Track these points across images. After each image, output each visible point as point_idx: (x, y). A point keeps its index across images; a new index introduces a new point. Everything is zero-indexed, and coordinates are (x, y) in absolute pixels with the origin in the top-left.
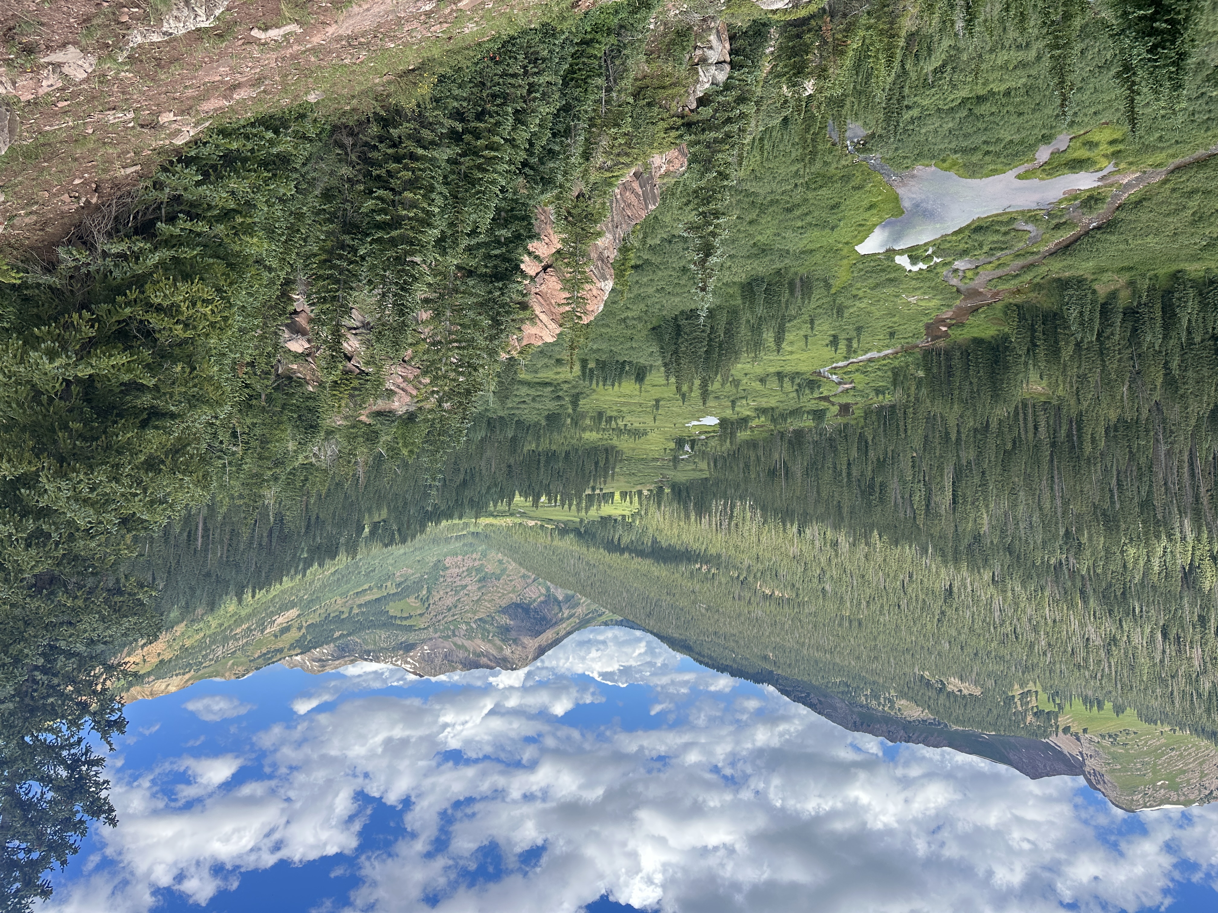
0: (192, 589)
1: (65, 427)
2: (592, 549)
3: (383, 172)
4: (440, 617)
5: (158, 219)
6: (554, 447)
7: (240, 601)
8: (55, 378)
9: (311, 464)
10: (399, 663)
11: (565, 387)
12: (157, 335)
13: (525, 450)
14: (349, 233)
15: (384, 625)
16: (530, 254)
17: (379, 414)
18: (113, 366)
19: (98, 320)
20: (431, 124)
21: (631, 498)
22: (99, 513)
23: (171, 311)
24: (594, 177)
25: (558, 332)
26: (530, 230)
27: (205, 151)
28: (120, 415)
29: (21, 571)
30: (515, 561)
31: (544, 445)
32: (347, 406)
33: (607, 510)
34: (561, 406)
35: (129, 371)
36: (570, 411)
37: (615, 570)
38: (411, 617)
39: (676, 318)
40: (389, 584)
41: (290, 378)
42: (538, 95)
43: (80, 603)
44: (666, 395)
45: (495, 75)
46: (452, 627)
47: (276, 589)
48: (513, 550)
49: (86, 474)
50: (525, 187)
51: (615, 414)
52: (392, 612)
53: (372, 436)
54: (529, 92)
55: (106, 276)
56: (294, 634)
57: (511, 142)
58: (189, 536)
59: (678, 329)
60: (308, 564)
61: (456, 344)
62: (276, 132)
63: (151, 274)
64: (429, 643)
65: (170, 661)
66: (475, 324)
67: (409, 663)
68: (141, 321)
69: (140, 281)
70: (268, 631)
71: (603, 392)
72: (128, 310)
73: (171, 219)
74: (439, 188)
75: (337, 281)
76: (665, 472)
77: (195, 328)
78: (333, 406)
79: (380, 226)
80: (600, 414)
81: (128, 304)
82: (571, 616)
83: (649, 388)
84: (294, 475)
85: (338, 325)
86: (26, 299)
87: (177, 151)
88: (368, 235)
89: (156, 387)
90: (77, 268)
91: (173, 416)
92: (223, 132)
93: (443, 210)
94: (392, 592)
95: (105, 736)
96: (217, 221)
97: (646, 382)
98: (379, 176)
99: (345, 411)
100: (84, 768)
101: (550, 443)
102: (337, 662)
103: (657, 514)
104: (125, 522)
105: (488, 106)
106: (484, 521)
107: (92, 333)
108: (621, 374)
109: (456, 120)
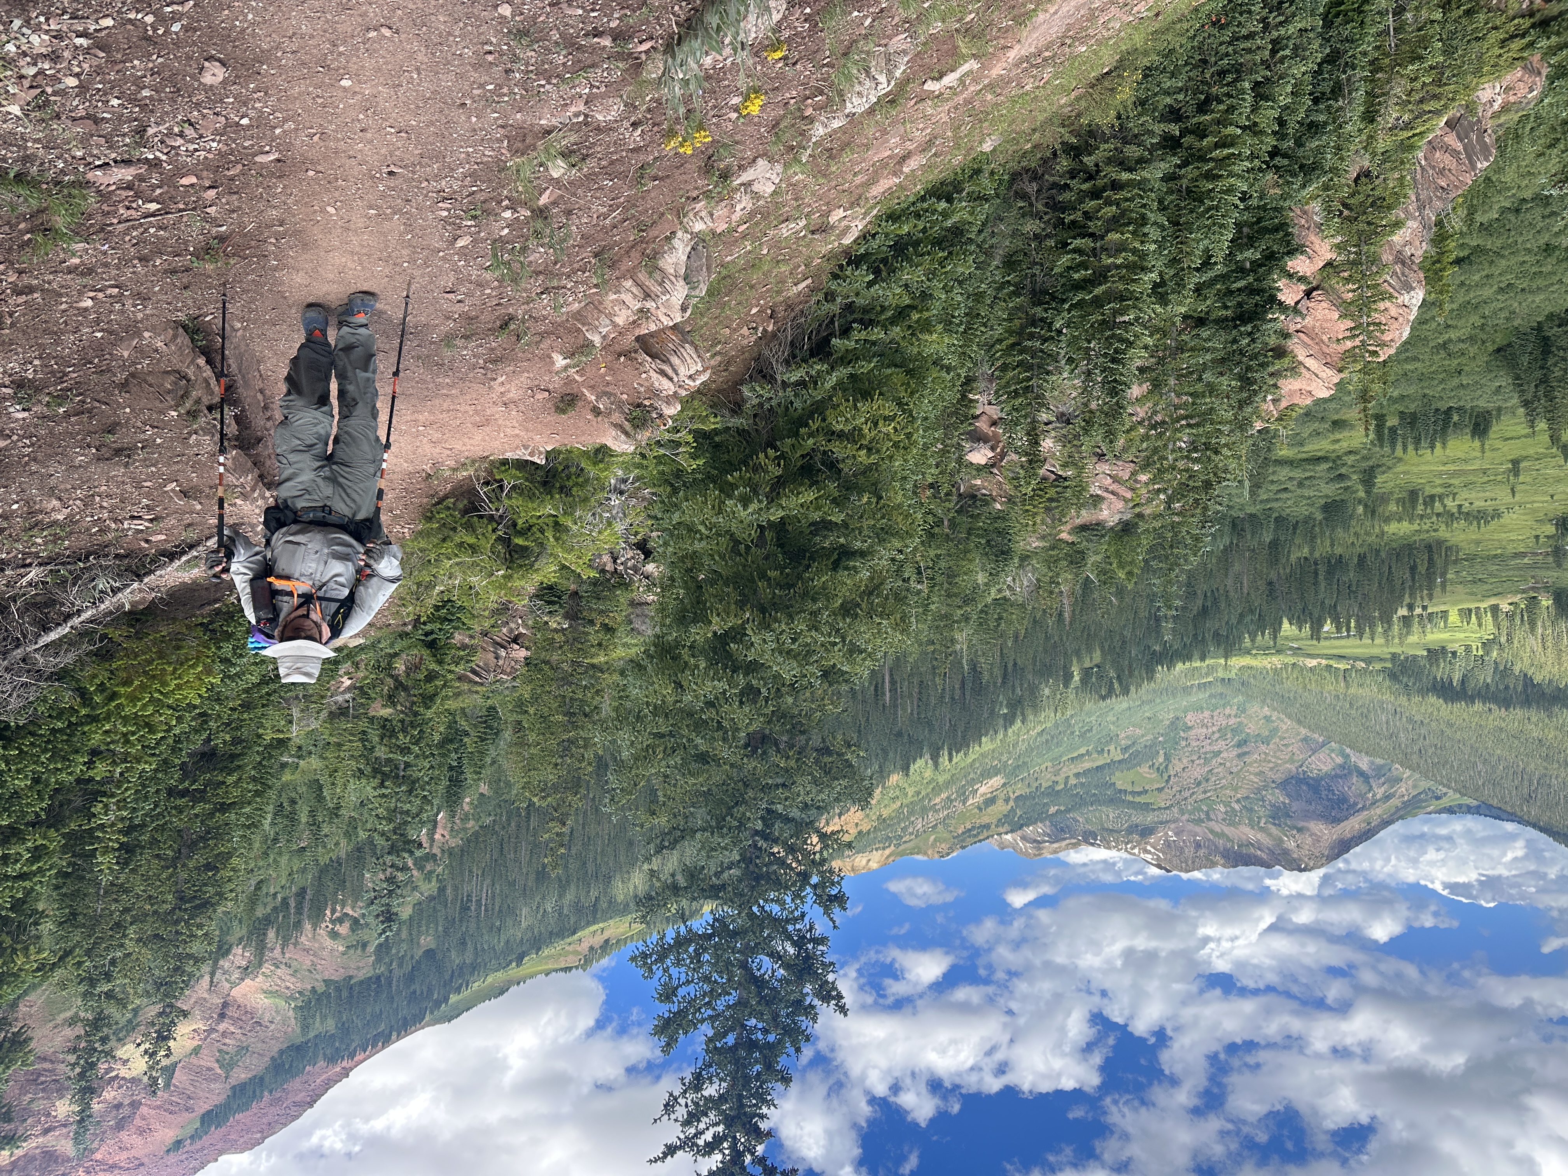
0: (885, 752)
1: (763, 576)
2: (1417, 699)
3: (1078, 216)
4: (1187, 794)
5: (832, 334)
6: (1338, 550)
7: (936, 765)
8: (751, 525)
9: (1005, 598)
10: (1136, 851)
11: (1350, 459)
12: (841, 466)
13: (1293, 558)
14: (1040, 304)
15: (1112, 801)
16: (1290, 276)
17: (1083, 528)
18: (802, 505)
19: (783, 456)
20: (1136, 136)
21: (1479, 618)
22: (800, 665)
23: (852, 436)
24: (1383, 143)
25: (1336, 380)
26: (1288, 243)
27: (874, 244)
28: (812, 558)
29: (738, 730)
30: (1289, 717)
31: (1323, 548)
32: (1043, 522)
33: (1436, 636)
34: (1346, 489)
35: (818, 508)
36: (1362, 494)
37: (1460, 729)
38: (1146, 792)
39: (1539, 327)
40: (1112, 748)
41: (974, 497)
42: (1287, 52)
43: (792, 763)
44: (1531, 452)
45: (1221, 44)
46: (1205, 808)
47: (975, 752)
48: (1284, 702)
49: (787, 624)
50: (1277, 185)
51: (1439, 490)
52: (1119, 785)
53: (1077, 558)
54: (1274, 52)
55: (787, 408)
56: (1001, 808)
57: (1252, 129)
58: (876, 690)
59: (1545, 345)
60: (1009, 720)
61: (1183, 422)
62: (950, 200)
63: (830, 398)
64: (1173, 826)
65: (868, 832)
66: (1212, 389)
67: (1149, 852)
68: (825, 453)
69: (819, 408)
70: (970, 802)
71: (1416, 460)
72: (811, 441)
73: (845, 332)
74: (1152, 217)
75: (1030, 368)
76: (1540, 573)
77: (878, 451)
78: (1027, 525)
79: (1079, 286)
80: (1413, 494)
81: (811, 435)
82: (1387, 797)
83: (1498, 444)
84: (986, 613)
85: (1034, 421)
86: (717, 446)
87: (846, 252)
88: (1063, 301)
89: (845, 524)
90: (761, 405)
91: (862, 554)
92: (893, 217)
93: (1161, 246)
94: (1117, 759)
95: (827, 912)
96: (892, 324)
97: (1492, 435)
98: (1073, 222)
99: (1042, 529)
100: (810, 946)
101: (1332, 545)
102: (1055, 845)
103: (1531, 640)
104: (828, 674)
105: (1214, 90)
106: (1237, 662)
107: (778, 472)
108: (1444, 429)
109: (1170, 121)
